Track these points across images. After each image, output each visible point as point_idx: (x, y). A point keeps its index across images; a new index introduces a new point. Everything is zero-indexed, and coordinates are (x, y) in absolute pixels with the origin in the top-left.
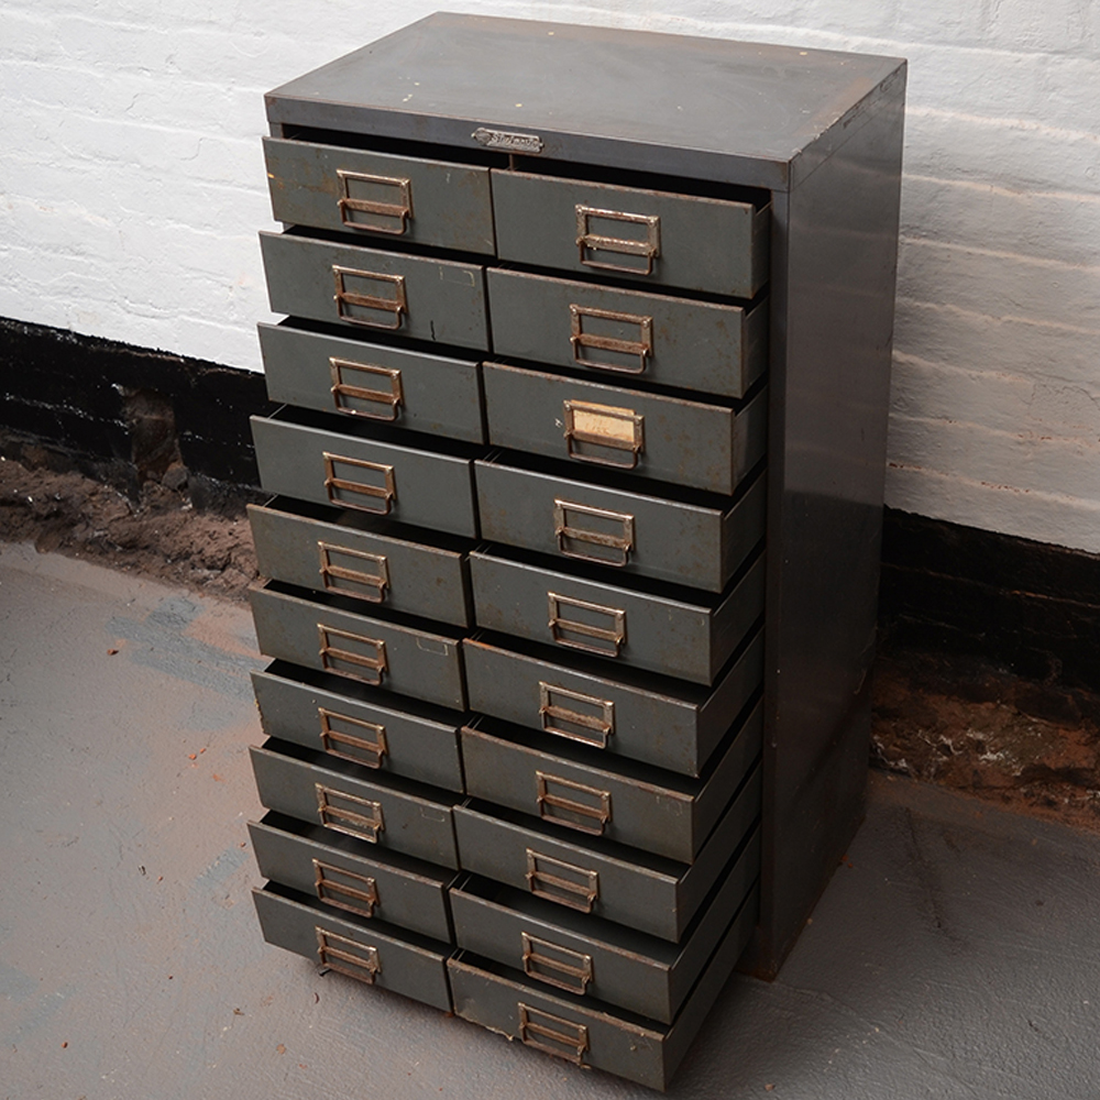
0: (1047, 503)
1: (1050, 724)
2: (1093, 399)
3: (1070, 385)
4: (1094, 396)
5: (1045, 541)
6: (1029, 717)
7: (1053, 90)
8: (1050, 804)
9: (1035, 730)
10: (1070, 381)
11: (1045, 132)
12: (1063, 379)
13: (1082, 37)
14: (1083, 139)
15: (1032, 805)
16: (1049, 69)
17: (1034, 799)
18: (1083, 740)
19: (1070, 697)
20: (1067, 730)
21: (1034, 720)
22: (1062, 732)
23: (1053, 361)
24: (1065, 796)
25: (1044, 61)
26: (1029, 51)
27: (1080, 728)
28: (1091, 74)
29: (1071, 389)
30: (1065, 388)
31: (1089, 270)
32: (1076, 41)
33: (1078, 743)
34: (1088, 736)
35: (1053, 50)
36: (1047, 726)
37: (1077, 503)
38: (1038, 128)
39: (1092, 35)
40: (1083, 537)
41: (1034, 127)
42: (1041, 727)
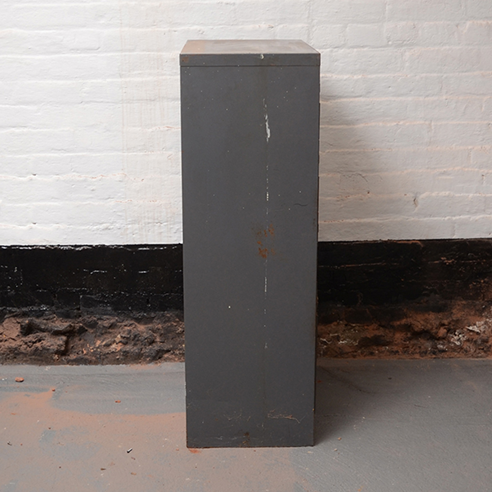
0: (351, 224)
1: (361, 325)
2: (363, 177)
3: (354, 173)
4: (363, 175)
5: (352, 240)
6: (352, 325)
7: (336, 61)
8: (372, 354)
9: (355, 330)
10: (354, 172)
11: (334, 77)
12: (351, 171)
13: (345, 41)
14: (349, 77)
15: (365, 356)
16: (334, 54)
17: (365, 354)
18: (375, 328)
19: (367, 310)
20: (368, 326)
21: (354, 325)
22: (366, 327)
23: (347, 164)
24: (375, 350)
25: (331, 51)
26: (326, 49)
27: (373, 323)
28: (349, 53)
29: (355, 175)
30: (353, 175)
31: (356, 127)
32: (342, 43)
33: (373, 330)
34: (377, 325)
35: (335, 46)
36: (359, 326)
37: (362, 221)
38: (332, 76)
39: (348, 40)
40: (366, 235)
41: (330, 76)
42: (357, 328)
